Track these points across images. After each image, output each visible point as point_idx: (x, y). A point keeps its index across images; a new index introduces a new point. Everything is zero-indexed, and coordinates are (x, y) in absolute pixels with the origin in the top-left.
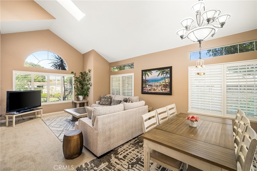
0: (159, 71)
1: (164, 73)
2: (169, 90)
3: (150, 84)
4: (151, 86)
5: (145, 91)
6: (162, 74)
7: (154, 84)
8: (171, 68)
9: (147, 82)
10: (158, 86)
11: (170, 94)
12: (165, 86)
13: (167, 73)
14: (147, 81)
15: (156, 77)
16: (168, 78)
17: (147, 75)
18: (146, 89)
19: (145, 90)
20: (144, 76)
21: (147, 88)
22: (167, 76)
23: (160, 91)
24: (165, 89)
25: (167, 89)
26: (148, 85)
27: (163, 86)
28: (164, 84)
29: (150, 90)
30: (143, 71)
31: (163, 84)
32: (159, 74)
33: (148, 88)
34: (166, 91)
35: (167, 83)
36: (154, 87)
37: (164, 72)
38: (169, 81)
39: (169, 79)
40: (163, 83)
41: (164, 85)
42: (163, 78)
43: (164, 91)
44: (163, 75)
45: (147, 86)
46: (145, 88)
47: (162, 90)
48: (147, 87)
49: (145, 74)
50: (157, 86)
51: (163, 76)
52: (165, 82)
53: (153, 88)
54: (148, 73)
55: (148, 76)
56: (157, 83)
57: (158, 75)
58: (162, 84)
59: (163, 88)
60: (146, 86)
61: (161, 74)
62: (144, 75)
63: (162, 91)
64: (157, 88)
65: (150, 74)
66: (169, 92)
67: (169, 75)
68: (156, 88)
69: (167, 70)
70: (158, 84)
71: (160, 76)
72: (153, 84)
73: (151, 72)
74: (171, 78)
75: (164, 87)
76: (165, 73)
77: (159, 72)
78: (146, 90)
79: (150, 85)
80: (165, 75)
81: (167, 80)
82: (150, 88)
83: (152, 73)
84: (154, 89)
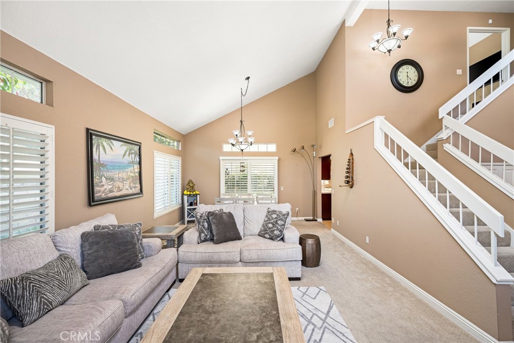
0: (126, 145)
2: (139, 187)
3: (109, 174)
4: (112, 179)
5: (100, 196)
7: (117, 176)
8: (140, 144)
9: (102, 169)
10: (124, 180)
11: (141, 194)
12: (134, 180)
13: (136, 153)
14: (104, 166)
15: (120, 159)
16: (137, 163)
17: (101, 148)
18: (102, 189)
19: (99, 194)
20: (94, 150)
21: (103, 185)
22: (135, 160)
23: (128, 192)
24: (134, 185)
25: (137, 186)
26: (106, 179)
27: (131, 179)
28: (133, 175)
29: (111, 191)
30: (89, 132)
31: (131, 175)
32: (126, 152)
33: (105, 187)
34: (136, 190)
35: (136, 175)
36: (117, 184)
37: (133, 151)
38: (139, 170)
39: (138, 166)
40: (131, 172)
41: (133, 177)
43: (133, 189)
44: (131, 155)
45: (104, 179)
46: (98, 186)
47: (131, 188)
48: (104, 183)
49: (98, 145)
50: (123, 180)
51: (130, 159)
52: (134, 172)
53: (117, 186)
54: (105, 144)
55: (103, 152)
56: (123, 172)
57: (124, 155)
59: (132, 185)
60: (102, 182)
61: (128, 153)
62: (95, 146)
63: (131, 191)
64: (124, 185)
65: (110, 148)
66: (139, 192)
67: (138, 159)
68: (121, 185)
69: (136, 148)
70: (124, 175)
71: (128, 158)
72: (116, 174)
73: (112, 143)
74: (140, 163)
75: (132, 181)
76: (133, 153)
77: (125, 148)
78: (100, 192)
79: (109, 179)
80: (133, 156)
81: (136, 168)
82: (111, 186)
83: (112, 146)
84: (119, 188)
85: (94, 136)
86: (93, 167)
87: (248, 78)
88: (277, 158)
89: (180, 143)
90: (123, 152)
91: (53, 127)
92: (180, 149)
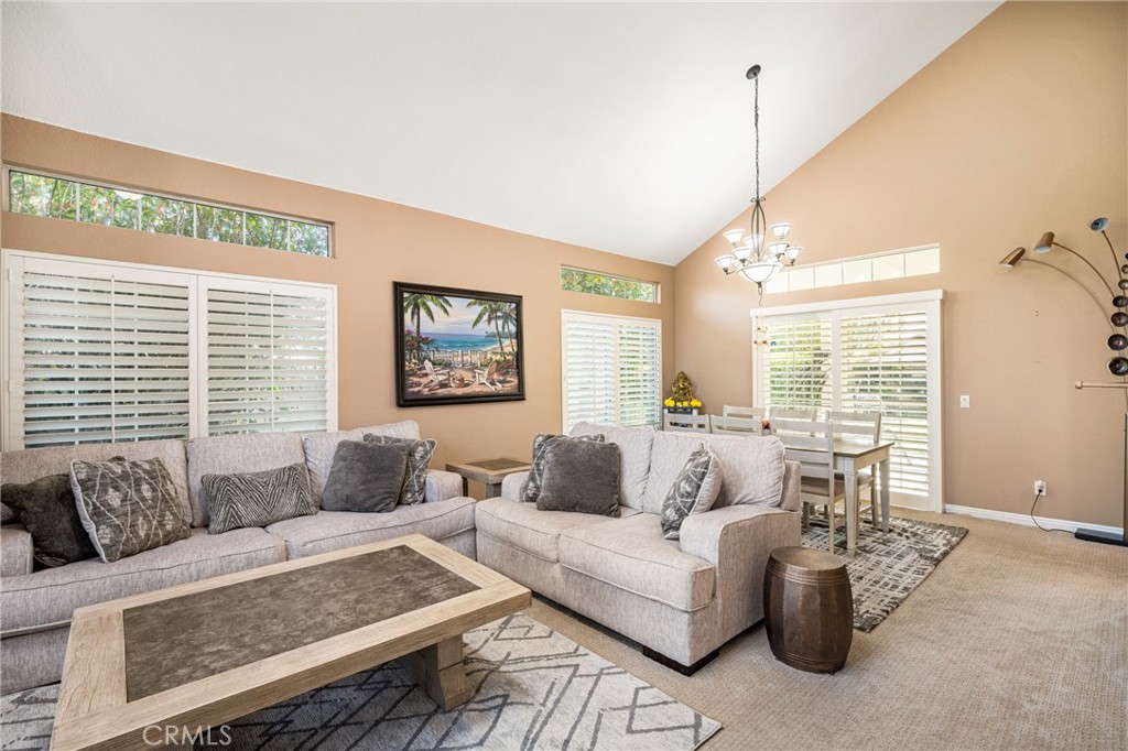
0: (481, 304)
1: (496, 318)
2: (515, 382)
3: (439, 356)
4: (448, 365)
5: (419, 391)
6: (489, 320)
7: (460, 359)
8: (518, 300)
9: (424, 347)
10: (477, 368)
11: (518, 396)
12: (502, 367)
13: (507, 317)
14: (428, 341)
15: (468, 330)
16: (509, 336)
17: (423, 312)
18: (424, 381)
19: (416, 389)
20: (408, 316)
21: (426, 375)
22: (506, 330)
23: (491, 389)
24: (501, 378)
25: (508, 379)
26: (434, 364)
27: (495, 365)
28: (498, 357)
29: (443, 385)
30: (399, 289)
31: (494, 358)
32: (480, 316)
33: (431, 378)
34: (507, 388)
35: (507, 358)
36: (459, 373)
37: (499, 314)
38: (515, 349)
39: (514, 341)
40: (494, 353)
41: (498, 362)
42: (494, 335)
43: (499, 385)
44: (493, 322)
45: (428, 364)
46: (414, 375)
47: (493, 384)
48: (428, 371)
49: (417, 307)
50: (473, 368)
51: (492, 328)
52: (503, 354)
53: (458, 376)
54: (430, 304)
55: (428, 319)
56: (474, 352)
57: (477, 322)
58: (491, 359)
59: (495, 376)
60: (424, 368)
61: (485, 317)
62: (410, 310)
63: (493, 388)
64: (474, 377)
65: (442, 312)
66: (517, 392)
67: (513, 329)
68: (468, 376)
69: (506, 307)
70: (476, 359)
71: (485, 328)
72: (456, 357)
73: (447, 302)
74: (519, 336)
75: (497, 370)
76: (499, 317)
77: (478, 309)
78: (419, 387)
79: (440, 364)
80: (500, 322)
81: (509, 346)
82: (444, 377)
83: (448, 308)
84: (462, 380)
85: (406, 294)
86: (403, 343)
87: (754, 71)
88: (939, 294)
89: (659, 287)
90: (475, 317)
91: (335, 287)
92: (659, 302)
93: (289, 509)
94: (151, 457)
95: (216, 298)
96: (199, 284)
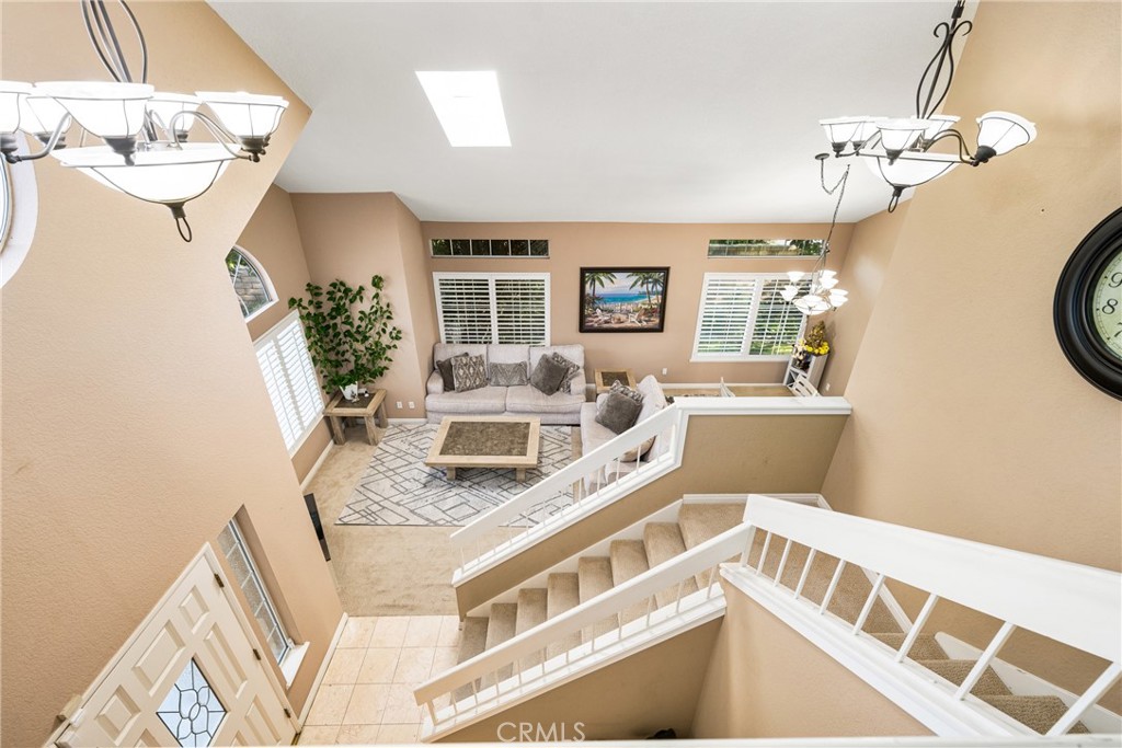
0: (637, 275)
1: (648, 283)
2: (657, 321)
3: (606, 306)
4: (611, 311)
5: (592, 325)
6: (643, 284)
7: (619, 308)
8: (666, 270)
10: (630, 313)
12: (649, 312)
13: (656, 282)
14: (599, 299)
15: (627, 291)
16: (658, 293)
17: (597, 283)
18: (596, 320)
20: (588, 286)
21: (597, 317)
22: (655, 290)
23: (634, 325)
24: (647, 319)
25: (652, 319)
26: (602, 311)
27: (643, 311)
28: (646, 307)
29: (606, 322)
30: (583, 271)
32: (636, 283)
33: (600, 318)
34: (651, 325)
35: (654, 306)
36: (617, 316)
37: (650, 280)
38: (660, 301)
39: (660, 296)
40: (644, 304)
41: (646, 309)
42: (644, 293)
43: (645, 323)
44: (645, 286)
45: (598, 311)
46: (590, 316)
47: (640, 322)
48: (598, 315)
49: (594, 280)
50: (628, 312)
51: (644, 289)
52: (650, 304)
54: (602, 278)
55: (600, 286)
56: (629, 304)
57: (633, 285)
58: (641, 307)
59: (643, 318)
60: (596, 313)
61: (640, 283)
62: (589, 282)
63: (640, 324)
64: (628, 318)
65: (609, 281)
66: (657, 327)
67: (660, 288)
68: (623, 317)
69: (656, 276)
70: (630, 307)
71: (638, 289)
72: (617, 306)
73: (613, 276)
74: (664, 293)
75: (644, 314)
77: (635, 278)
78: (593, 322)
79: (606, 311)
80: (650, 286)
81: (655, 300)
82: (608, 318)
83: (614, 279)
84: (619, 319)
85: (588, 273)
86: (584, 300)
90: (632, 283)
91: (549, 274)
93: (516, 383)
94: (477, 355)
95: (499, 284)
96: (492, 278)
